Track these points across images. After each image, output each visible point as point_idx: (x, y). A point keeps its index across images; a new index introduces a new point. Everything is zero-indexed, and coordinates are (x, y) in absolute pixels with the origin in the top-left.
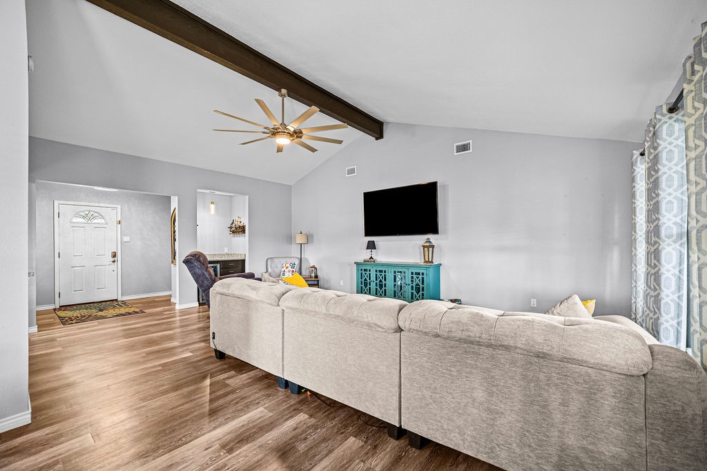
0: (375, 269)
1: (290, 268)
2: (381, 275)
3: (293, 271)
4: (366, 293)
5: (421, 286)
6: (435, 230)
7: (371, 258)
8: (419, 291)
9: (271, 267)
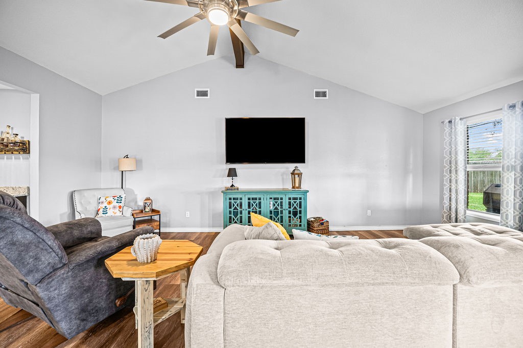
0: (247, 197)
1: (115, 203)
2: (254, 202)
3: (120, 207)
4: (236, 222)
5: (299, 209)
6: (302, 160)
7: (232, 186)
8: (296, 214)
9: (81, 203)
